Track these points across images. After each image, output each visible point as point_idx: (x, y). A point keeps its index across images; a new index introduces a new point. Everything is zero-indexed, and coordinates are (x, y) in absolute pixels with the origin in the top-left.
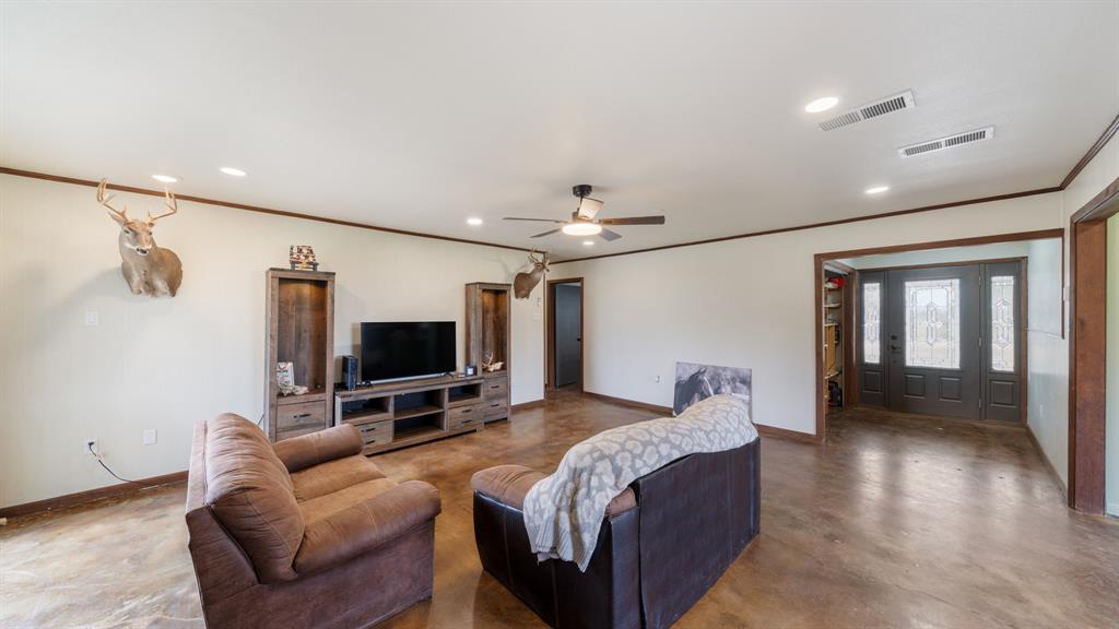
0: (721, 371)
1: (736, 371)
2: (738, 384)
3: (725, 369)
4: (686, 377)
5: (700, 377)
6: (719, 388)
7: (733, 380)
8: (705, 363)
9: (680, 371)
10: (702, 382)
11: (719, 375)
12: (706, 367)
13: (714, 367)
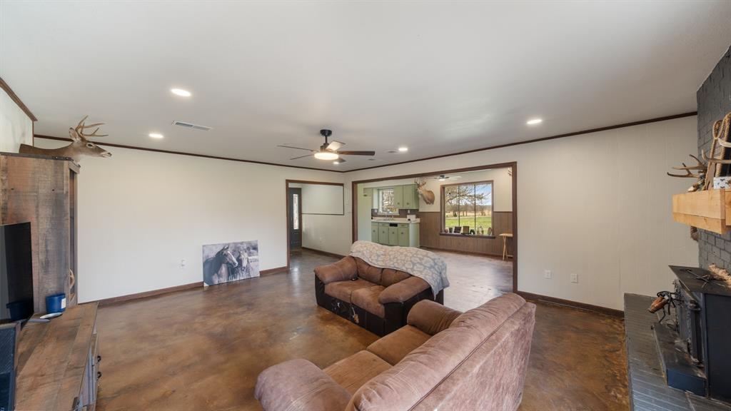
0: (239, 245)
1: (249, 243)
2: (252, 251)
3: (242, 243)
4: (212, 255)
5: (225, 252)
6: (240, 256)
7: (248, 248)
8: (227, 242)
9: (207, 252)
10: (226, 255)
11: (238, 248)
12: (229, 244)
13: (234, 243)
